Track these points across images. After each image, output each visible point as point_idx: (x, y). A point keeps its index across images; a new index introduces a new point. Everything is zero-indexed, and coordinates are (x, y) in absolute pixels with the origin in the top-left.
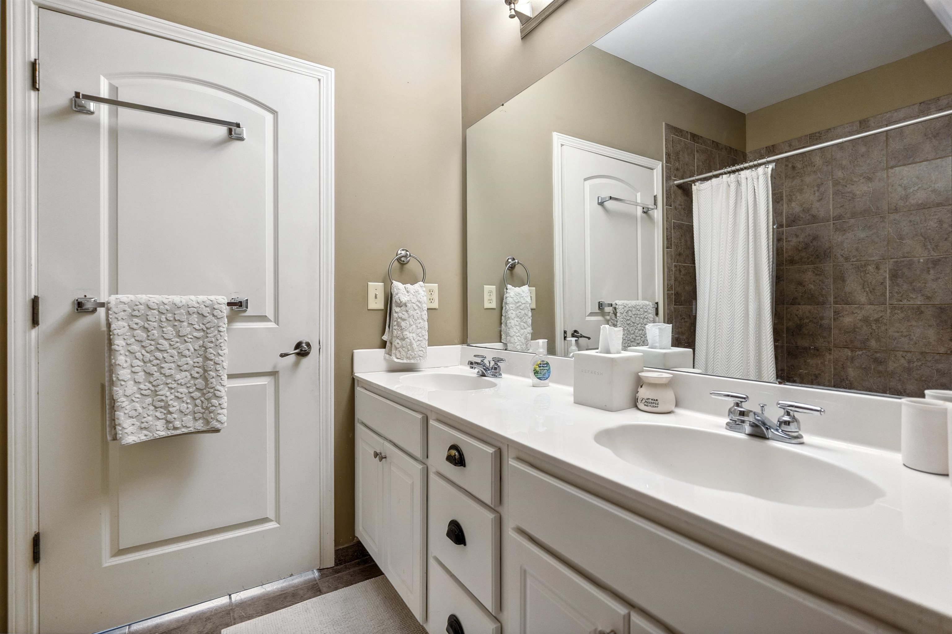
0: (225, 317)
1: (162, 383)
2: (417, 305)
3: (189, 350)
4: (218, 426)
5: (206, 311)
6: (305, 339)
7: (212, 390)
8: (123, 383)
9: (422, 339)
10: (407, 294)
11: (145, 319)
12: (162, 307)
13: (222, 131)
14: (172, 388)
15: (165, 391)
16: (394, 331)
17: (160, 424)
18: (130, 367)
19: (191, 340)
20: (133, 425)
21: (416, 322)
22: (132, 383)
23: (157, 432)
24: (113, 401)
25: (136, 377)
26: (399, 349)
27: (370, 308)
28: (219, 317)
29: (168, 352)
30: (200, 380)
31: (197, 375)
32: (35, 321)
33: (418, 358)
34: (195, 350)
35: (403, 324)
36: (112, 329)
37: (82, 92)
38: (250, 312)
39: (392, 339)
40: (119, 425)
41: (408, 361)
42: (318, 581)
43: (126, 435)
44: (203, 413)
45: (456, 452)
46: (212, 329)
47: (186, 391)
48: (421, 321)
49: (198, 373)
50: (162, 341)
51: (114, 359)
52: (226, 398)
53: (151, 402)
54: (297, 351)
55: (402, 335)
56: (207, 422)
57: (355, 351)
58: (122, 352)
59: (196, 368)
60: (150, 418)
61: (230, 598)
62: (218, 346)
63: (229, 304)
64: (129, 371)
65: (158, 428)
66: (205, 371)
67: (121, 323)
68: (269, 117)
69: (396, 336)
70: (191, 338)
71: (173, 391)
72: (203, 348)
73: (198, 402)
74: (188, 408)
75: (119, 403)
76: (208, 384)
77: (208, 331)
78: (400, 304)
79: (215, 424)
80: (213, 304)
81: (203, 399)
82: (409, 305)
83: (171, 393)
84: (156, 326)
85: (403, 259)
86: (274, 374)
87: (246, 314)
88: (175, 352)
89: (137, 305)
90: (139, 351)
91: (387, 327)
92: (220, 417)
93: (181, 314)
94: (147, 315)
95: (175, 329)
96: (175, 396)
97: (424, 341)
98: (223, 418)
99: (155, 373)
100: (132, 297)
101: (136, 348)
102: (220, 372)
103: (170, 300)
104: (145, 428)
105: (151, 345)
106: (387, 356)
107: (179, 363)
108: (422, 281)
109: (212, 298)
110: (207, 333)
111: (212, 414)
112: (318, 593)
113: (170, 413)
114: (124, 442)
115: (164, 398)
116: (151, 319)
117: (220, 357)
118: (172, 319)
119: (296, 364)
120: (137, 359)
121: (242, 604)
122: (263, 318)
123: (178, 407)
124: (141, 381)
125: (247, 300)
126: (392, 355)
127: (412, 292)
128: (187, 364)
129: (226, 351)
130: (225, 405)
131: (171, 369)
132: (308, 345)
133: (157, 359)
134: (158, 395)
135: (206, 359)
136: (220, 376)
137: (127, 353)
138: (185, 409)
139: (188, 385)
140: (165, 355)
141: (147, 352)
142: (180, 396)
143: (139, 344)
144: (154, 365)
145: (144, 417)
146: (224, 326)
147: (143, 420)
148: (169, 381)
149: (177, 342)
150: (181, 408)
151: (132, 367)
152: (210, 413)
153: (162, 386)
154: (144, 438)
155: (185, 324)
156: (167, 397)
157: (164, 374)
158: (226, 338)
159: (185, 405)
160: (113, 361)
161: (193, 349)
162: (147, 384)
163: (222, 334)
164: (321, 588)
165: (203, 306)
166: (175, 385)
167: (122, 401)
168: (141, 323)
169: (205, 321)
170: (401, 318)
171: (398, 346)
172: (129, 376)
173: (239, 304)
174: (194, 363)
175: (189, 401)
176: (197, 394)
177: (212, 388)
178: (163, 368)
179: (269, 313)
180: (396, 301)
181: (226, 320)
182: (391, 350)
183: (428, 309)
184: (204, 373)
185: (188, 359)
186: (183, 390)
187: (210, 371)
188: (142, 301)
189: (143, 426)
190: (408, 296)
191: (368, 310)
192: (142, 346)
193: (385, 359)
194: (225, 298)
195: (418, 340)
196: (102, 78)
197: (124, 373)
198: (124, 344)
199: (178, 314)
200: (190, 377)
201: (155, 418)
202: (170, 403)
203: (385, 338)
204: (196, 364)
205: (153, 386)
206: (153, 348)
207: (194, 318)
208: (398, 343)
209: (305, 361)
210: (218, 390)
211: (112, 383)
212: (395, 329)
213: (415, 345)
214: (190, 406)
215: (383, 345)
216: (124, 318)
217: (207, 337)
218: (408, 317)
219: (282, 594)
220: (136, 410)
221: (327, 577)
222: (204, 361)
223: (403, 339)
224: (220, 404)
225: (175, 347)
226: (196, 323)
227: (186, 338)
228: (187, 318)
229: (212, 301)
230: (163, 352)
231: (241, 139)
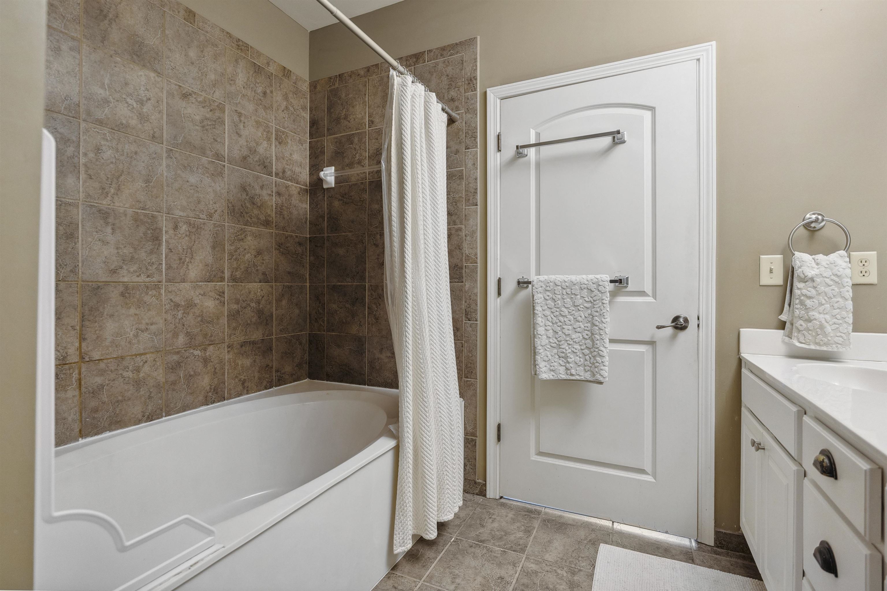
0: (608, 292)
1: (563, 339)
2: (832, 280)
3: (581, 316)
4: (601, 379)
5: (593, 287)
6: (683, 314)
7: (597, 350)
8: (540, 336)
9: (841, 322)
10: (816, 267)
11: (553, 293)
12: (563, 284)
13: (608, 140)
14: (569, 344)
15: (565, 346)
16: (796, 310)
17: (562, 369)
18: (544, 326)
19: (582, 309)
20: (546, 366)
21: (831, 301)
22: (545, 337)
23: (560, 375)
24: (535, 348)
25: (548, 333)
26: (803, 332)
27: (763, 283)
28: (602, 292)
29: (567, 318)
30: (589, 341)
31: (586, 337)
32: (499, 294)
33: (834, 346)
34: (585, 317)
35: (808, 303)
36: (534, 299)
37: (520, 144)
38: (631, 287)
39: (793, 320)
40: (538, 365)
41: (818, 348)
42: (693, 551)
43: (541, 372)
44: (590, 367)
45: (825, 458)
46: (598, 301)
47: (579, 347)
48: (839, 299)
49: (587, 335)
50: (563, 309)
51: (535, 319)
52: (607, 357)
53: (556, 352)
54: (673, 324)
55: (808, 315)
56: (594, 375)
57: (741, 329)
58: (540, 315)
59: (586, 331)
60: (556, 364)
61: (613, 524)
62: (602, 315)
63: (612, 281)
64: (544, 329)
65: (561, 372)
66: (592, 334)
67: (540, 295)
68: (648, 114)
69: (799, 316)
70: (583, 308)
71: (570, 346)
72: (591, 316)
73: (587, 357)
74: (580, 361)
75: (538, 350)
76: (594, 345)
77: (594, 303)
78: (804, 279)
79: (598, 377)
80: (598, 282)
81: (590, 355)
82: (818, 280)
83: (569, 348)
84: (560, 298)
85: (813, 225)
86: (652, 343)
87: (627, 289)
88: (571, 318)
89: (549, 283)
90: (549, 315)
91: (786, 306)
92: (602, 372)
93: (576, 289)
94: (555, 290)
95: (572, 301)
96: (572, 351)
97: (845, 325)
98: (606, 374)
99: (559, 332)
100: (546, 277)
101: (548, 313)
102: (603, 336)
103: (569, 279)
104: (553, 371)
105: (557, 311)
106: (787, 338)
107: (575, 326)
108: (844, 250)
109: (598, 276)
110: (594, 305)
111: (596, 369)
112: (691, 561)
113: (569, 363)
114: (540, 377)
115: (564, 351)
116: (557, 293)
117: (603, 324)
118: (570, 293)
119: (674, 337)
120: (548, 320)
121: (621, 534)
122: (642, 293)
123: (573, 359)
124: (551, 336)
125: (627, 278)
126: (793, 338)
127: (824, 263)
128: (580, 327)
129: (608, 319)
130: (607, 363)
131: (569, 330)
132: (686, 320)
133: (560, 322)
134: (561, 348)
135: (593, 325)
136: (603, 340)
137: (543, 316)
138: (579, 361)
139: (581, 344)
140: (566, 319)
141: (554, 316)
142: (575, 351)
143: (549, 310)
144: (558, 326)
145: (553, 363)
146: (606, 299)
147: (552, 364)
148: (568, 339)
149: (573, 310)
150: (576, 360)
151: (546, 326)
152: (595, 367)
153: (563, 342)
154: (552, 377)
155: (579, 297)
156: (566, 350)
157: (565, 333)
158: (608, 309)
159: (578, 359)
160: (535, 321)
161: (584, 317)
162: (554, 339)
163: (605, 305)
164: (695, 558)
165: (591, 283)
166: (572, 342)
167: (540, 350)
168: (551, 295)
169: (593, 295)
170: (806, 296)
171: (801, 328)
172: (544, 332)
173: (620, 281)
174: (585, 327)
175: (581, 356)
176: (587, 351)
177: (597, 348)
178: (564, 328)
179: (648, 288)
180: (798, 275)
181: (608, 294)
182: (791, 332)
183: (852, 285)
184: (592, 336)
185: (581, 323)
186: (577, 346)
187: (596, 334)
188: (552, 280)
189: (551, 368)
190: (818, 269)
191: (760, 286)
192: (552, 312)
193: (783, 341)
194: (608, 276)
195: (835, 323)
196: (531, 130)
197: (541, 330)
198: (541, 310)
199: (574, 289)
200: (582, 337)
201: (559, 365)
202: (569, 355)
203: (783, 317)
204: (586, 328)
205: (558, 341)
206: (558, 313)
207: (585, 293)
208: (801, 325)
209: (682, 335)
210: (601, 350)
211: (534, 337)
212: (797, 309)
213: (829, 329)
214: (581, 360)
215: (782, 325)
216: (541, 292)
217: (594, 307)
218: (817, 295)
219: (655, 544)
220: (547, 356)
221: (703, 552)
222: (592, 327)
223: (809, 320)
224: (602, 362)
225: (571, 313)
226: (586, 296)
227: (579, 308)
228: (580, 293)
229: (597, 279)
230: (564, 317)
231: (624, 142)
